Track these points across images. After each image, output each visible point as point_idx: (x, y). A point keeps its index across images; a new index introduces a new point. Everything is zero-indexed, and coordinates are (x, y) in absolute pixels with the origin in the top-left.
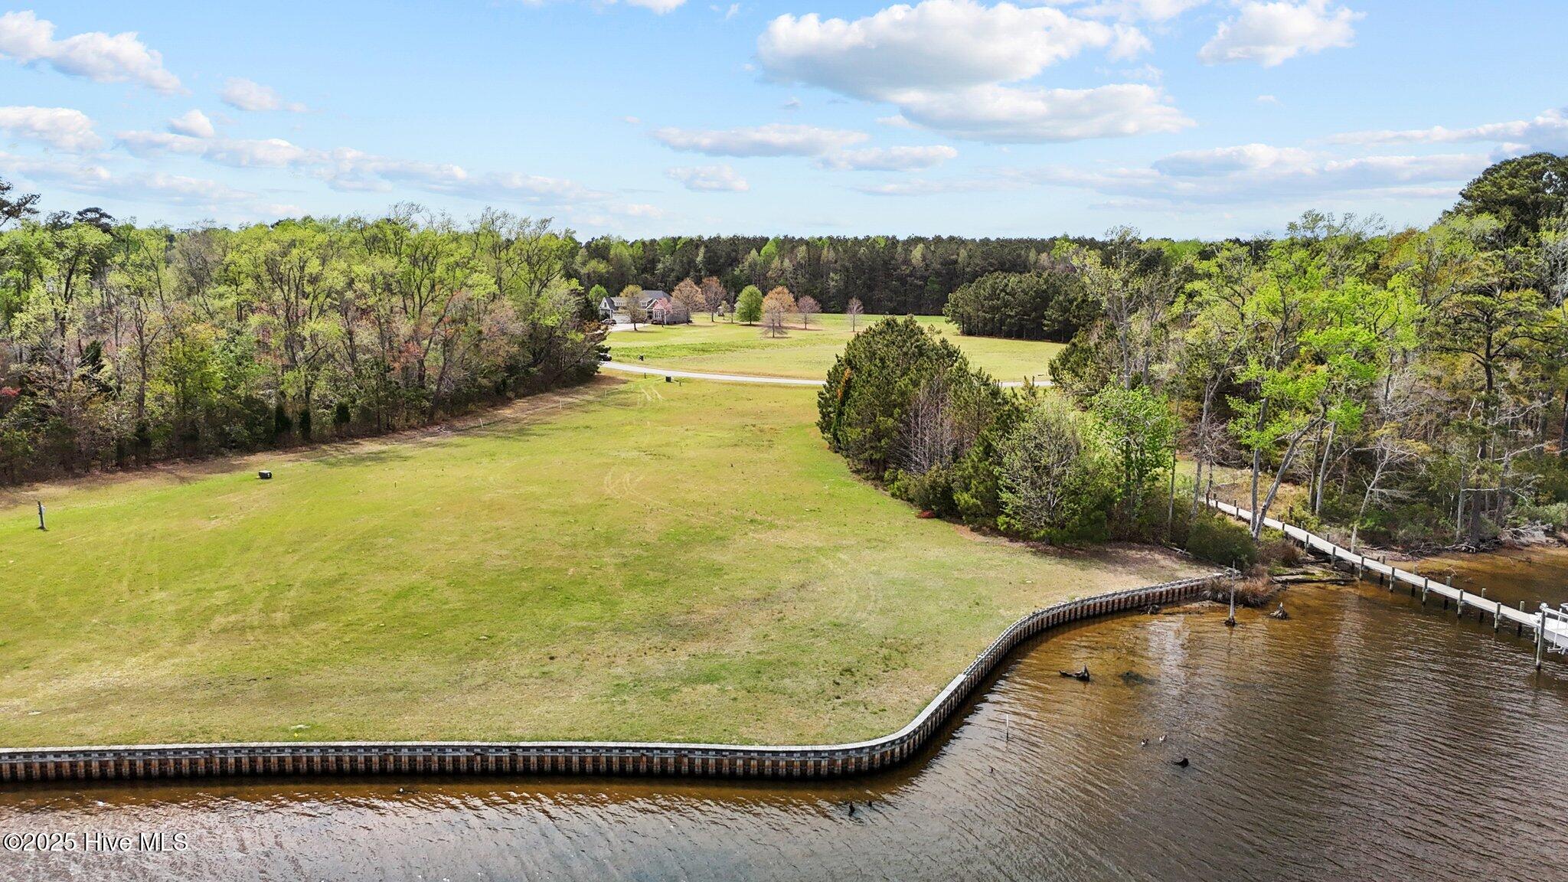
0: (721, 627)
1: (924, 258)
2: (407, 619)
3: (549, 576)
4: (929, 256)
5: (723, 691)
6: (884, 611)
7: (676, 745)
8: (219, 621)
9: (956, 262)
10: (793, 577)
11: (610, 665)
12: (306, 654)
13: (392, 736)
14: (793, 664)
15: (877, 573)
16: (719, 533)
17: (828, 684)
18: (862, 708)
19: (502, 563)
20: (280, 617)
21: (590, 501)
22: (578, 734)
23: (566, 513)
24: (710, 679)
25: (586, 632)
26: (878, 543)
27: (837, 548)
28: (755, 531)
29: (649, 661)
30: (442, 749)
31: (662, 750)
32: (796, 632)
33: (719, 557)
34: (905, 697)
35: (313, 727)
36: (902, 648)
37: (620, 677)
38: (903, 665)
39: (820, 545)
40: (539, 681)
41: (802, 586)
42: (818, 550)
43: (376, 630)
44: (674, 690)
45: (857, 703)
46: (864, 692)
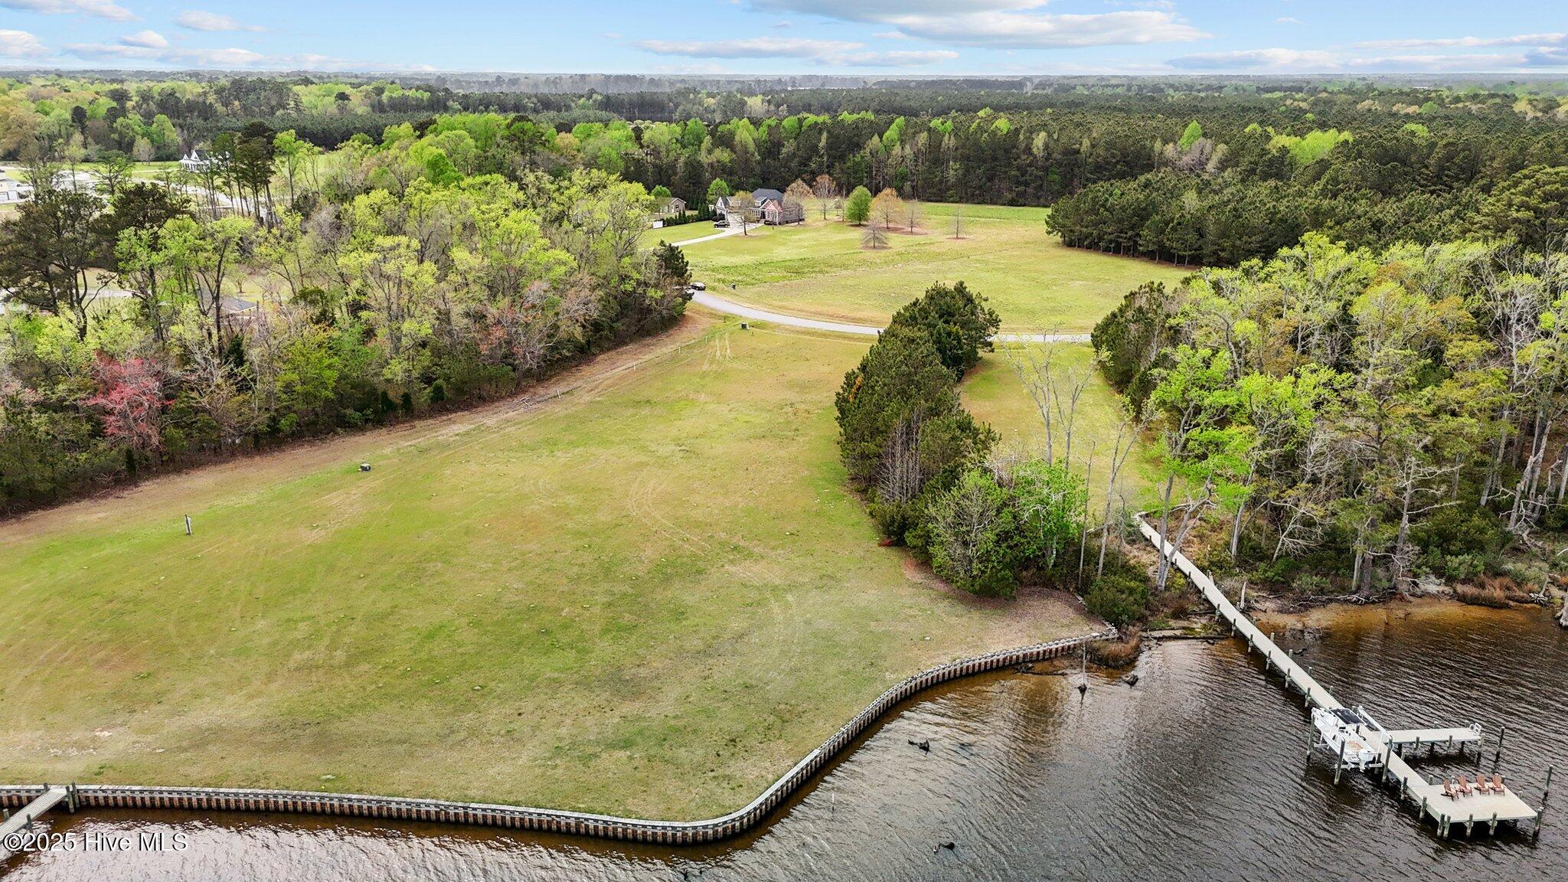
0: (656, 684)
1: (1046, 146)
2: (428, 664)
3: (548, 617)
4: (1052, 144)
5: (631, 758)
6: (794, 670)
7: (576, 815)
8: (298, 657)
9: (1078, 152)
10: (736, 625)
11: (558, 725)
12: (349, 698)
13: (388, 790)
14: (695, 731)
15: (808, 623)
16: (701, 565)
17: (712, 757)
18: (724, 784)
19: (517, 599)
20: (340, 655)
21: (609, 518)
22: (512, 799)
23: (585, 534)
24: (627, 744)
25: (555, 684)
26: (827, 581)
27: (789, 588)
28: (732, 562)
29: (590, 721)
30: (418, 805)
31: (567, 817)
32: (712, 694)
33: (690, 597)
34: (764, 773)
35: (338, 777)
36: (787, 716)
37: (560, 739)
38: (778, 735)
39: (777, 582)
40: (502, 740)
41: (741, 636)
42: (775, 589)
43: (404, 675)
44: (595, 756)
45: (725, 777)
46: (735, 768)
